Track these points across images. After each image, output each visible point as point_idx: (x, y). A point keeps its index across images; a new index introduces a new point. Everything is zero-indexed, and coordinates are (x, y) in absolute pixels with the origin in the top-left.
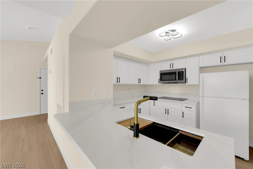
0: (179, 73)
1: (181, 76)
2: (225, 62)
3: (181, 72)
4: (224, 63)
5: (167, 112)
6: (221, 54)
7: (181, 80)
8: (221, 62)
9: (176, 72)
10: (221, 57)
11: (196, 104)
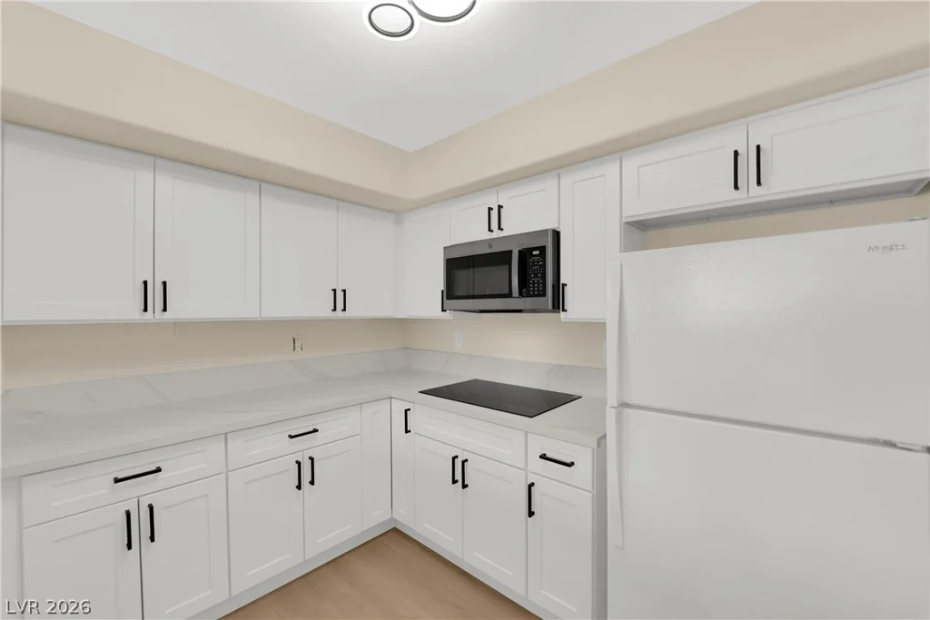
0: (525, 255)
1: (536, 275)
2: (759, 183)
3: (535, 249)
4: (754, 194)
5: (459, 474)
6: (735, 138)
7: (534, 296)
8: (736, 187)
9: (510, 252)
10: (736, 153)
11: (595, 445)
